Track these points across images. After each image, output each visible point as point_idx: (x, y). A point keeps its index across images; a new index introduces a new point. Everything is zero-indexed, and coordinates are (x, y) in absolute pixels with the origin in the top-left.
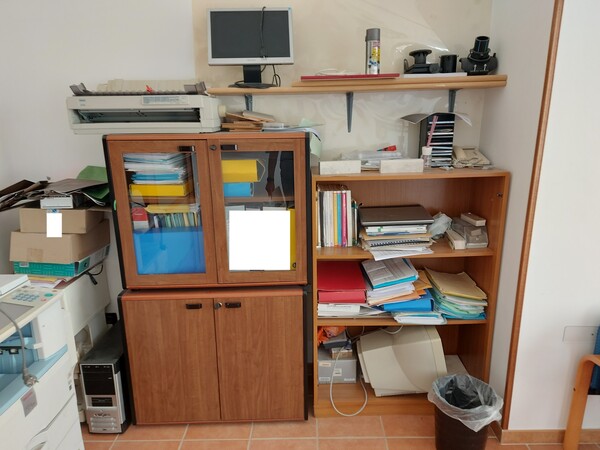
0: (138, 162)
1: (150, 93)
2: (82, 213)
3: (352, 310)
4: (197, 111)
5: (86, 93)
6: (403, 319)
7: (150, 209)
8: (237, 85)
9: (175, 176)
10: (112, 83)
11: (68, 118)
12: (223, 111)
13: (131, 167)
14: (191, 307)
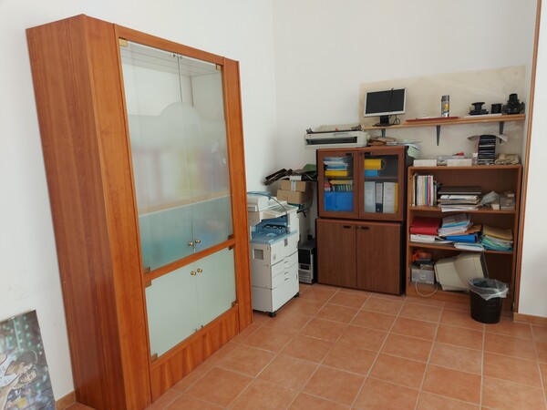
0: (329, 160)
1: (337, 131)
2: (304, 183)
3: (430, 239)
4: (356, 138)
5: (312, 133)
6: (459, 246)
7: (333, 182)
8: (376, 125)
9: (344, 167)
10: (321, 127)
11: (304, 142)
12: (369, 137)
13: (326, 163)
14: (345, 227)
